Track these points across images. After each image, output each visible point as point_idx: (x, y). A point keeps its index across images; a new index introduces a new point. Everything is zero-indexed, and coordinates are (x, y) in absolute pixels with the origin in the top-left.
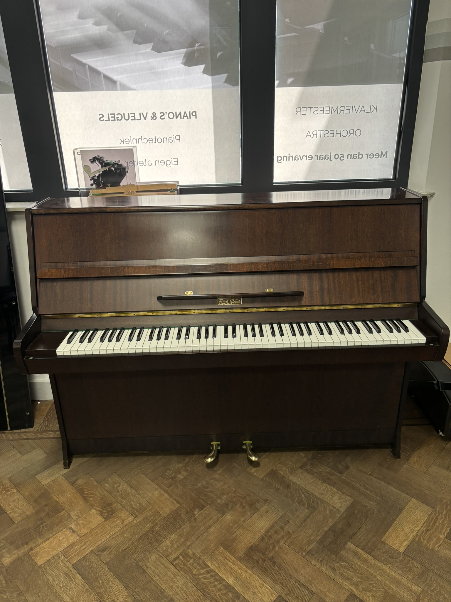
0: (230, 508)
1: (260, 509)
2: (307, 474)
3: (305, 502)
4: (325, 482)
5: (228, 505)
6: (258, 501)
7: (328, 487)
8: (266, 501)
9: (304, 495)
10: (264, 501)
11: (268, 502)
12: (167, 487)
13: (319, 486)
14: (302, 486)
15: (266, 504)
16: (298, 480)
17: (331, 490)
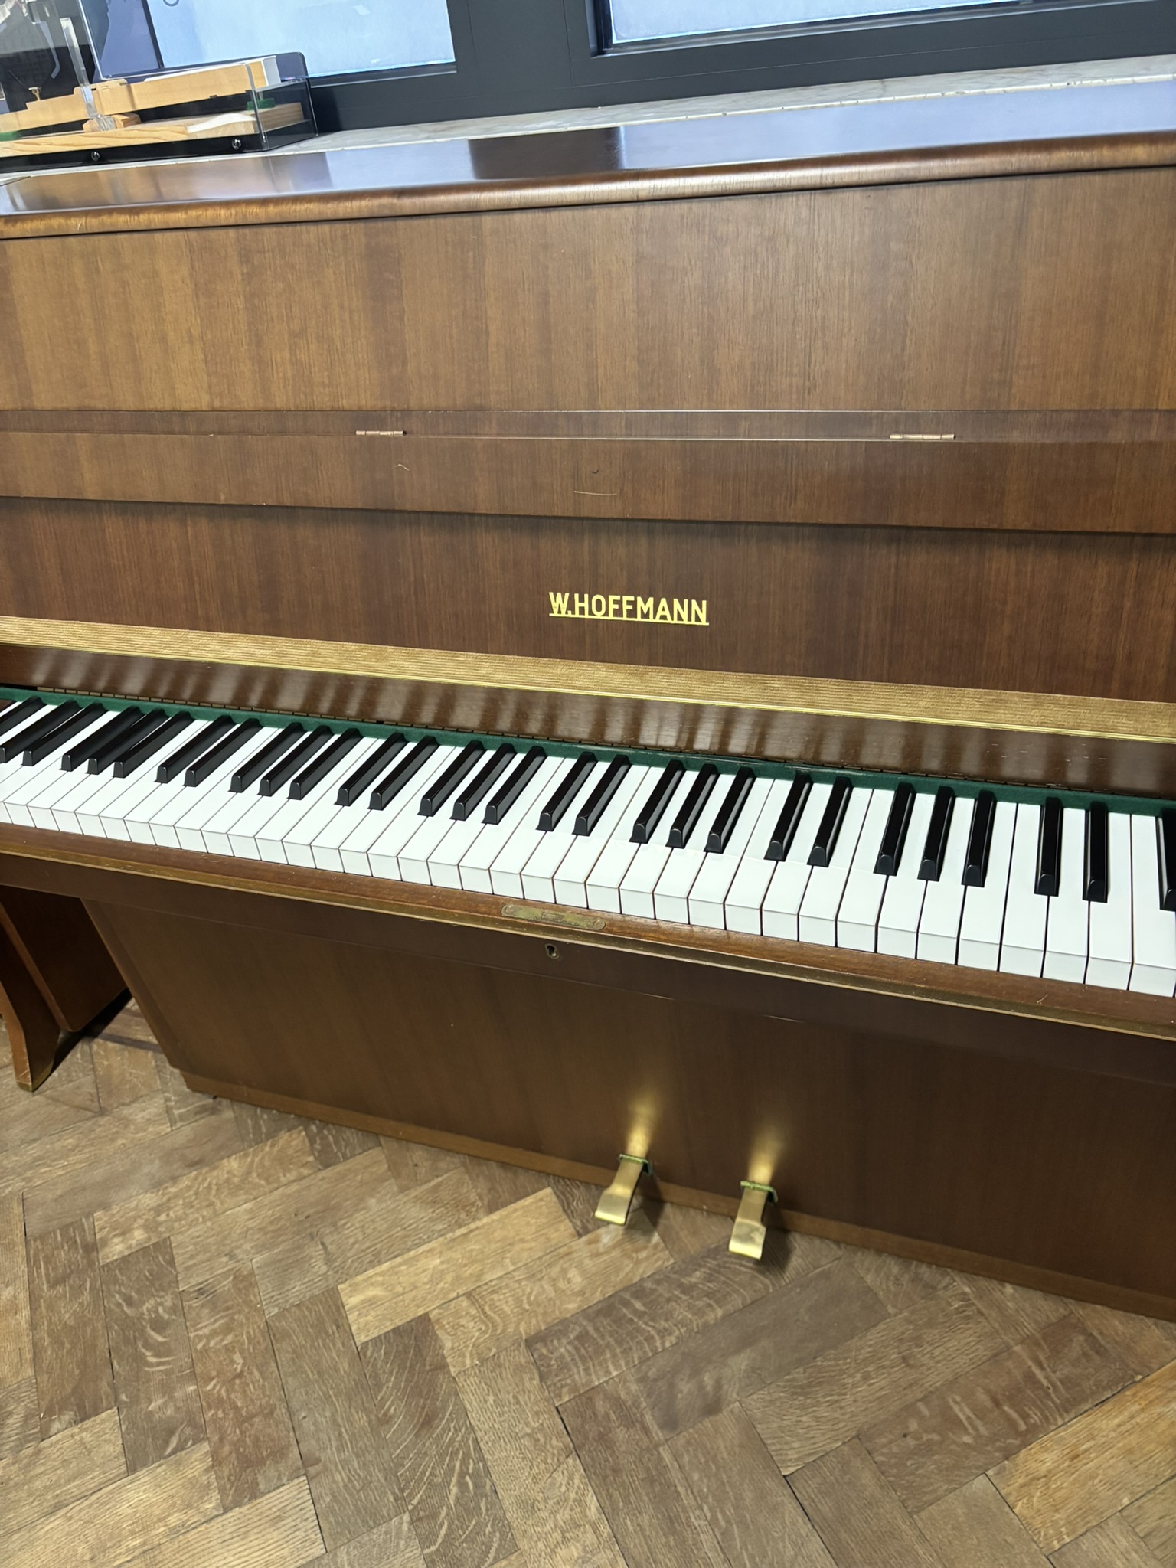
0: (169, 1451)
1: (264, 1494)
2: (536, 1382)
3: (441, 1526)
4: (577, 1450)
5: (171, 1433)
6: (279, 1453)
7: (577, 1482)
8: (307, 1462)
9: (462, 1485)
10: (300, 1463)
11: (312, 1470)
12: (48, 1282)
13: (546, 1463)
14: (479, 1434)
15: (296, 1481)
16: (486, 1401)
17: (579, 1501)
